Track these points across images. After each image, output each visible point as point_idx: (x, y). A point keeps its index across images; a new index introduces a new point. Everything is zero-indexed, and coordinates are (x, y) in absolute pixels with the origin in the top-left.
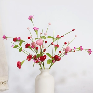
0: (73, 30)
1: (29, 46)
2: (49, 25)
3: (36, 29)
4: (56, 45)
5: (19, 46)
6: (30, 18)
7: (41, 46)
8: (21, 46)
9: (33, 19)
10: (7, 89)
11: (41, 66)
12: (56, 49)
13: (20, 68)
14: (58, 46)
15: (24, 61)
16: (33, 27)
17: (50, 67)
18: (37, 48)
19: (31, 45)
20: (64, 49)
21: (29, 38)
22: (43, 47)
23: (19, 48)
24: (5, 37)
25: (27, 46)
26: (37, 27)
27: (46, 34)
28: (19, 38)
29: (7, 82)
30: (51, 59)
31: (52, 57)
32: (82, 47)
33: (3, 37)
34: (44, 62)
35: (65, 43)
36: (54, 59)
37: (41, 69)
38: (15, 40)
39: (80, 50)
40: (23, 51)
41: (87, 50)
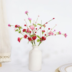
0: (54, 19)
1: (25, 31)
2: (38, 16)
3: (30, 19)
4: (43, 30)
5: (19, 30)
6: (26, 13)
7: (33, 30)
8: (20, 30)
9: (28, 13)
10: (10, 61)
11: (33, 44)
12: (43, 33)
13: (19, 42)
14: (44, 31)
15: (22, 38)
16: (28, 18)
17: (39, 44)
18: (30, 32)
19: (27, 31)
20: (48, 33)
21: (25, 25)
22: (34, 31)
23: (19, 31)
24: (9, 25)
25: (24, 30)
26: (30, 18)
27: (36, 22)
28: (19, 26)
29: (10, 56)
30: (39, 39)
31: (41, 38)
32: (61, 32)
33: (8, 25)
34: (35, 40)
35: (49, 29)
36: (41, 39)
37: (33, 46)
38: (16, 26)
39: (59, 34)
40: (22, 33)
41: (64, 35)
